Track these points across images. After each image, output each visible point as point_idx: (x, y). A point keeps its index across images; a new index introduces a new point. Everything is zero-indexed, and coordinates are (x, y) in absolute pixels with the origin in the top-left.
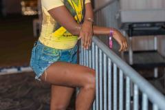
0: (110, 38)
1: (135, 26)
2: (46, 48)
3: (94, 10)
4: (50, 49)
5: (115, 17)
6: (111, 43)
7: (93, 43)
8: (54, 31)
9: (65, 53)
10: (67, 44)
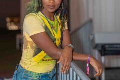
0: (88, 65)
1: (107, 47)
2: (27, 72)
3: (71, 33)
4: (31, 73)
5: (89, 38)
6: (88, 70)
7: (71, 69)
8: (34, 56)
9: (45, 76)
10: (46, 68)
